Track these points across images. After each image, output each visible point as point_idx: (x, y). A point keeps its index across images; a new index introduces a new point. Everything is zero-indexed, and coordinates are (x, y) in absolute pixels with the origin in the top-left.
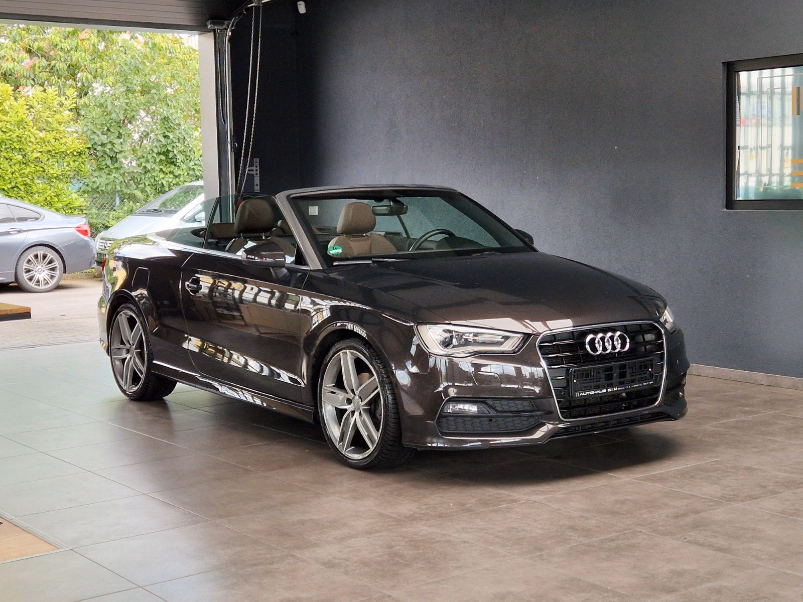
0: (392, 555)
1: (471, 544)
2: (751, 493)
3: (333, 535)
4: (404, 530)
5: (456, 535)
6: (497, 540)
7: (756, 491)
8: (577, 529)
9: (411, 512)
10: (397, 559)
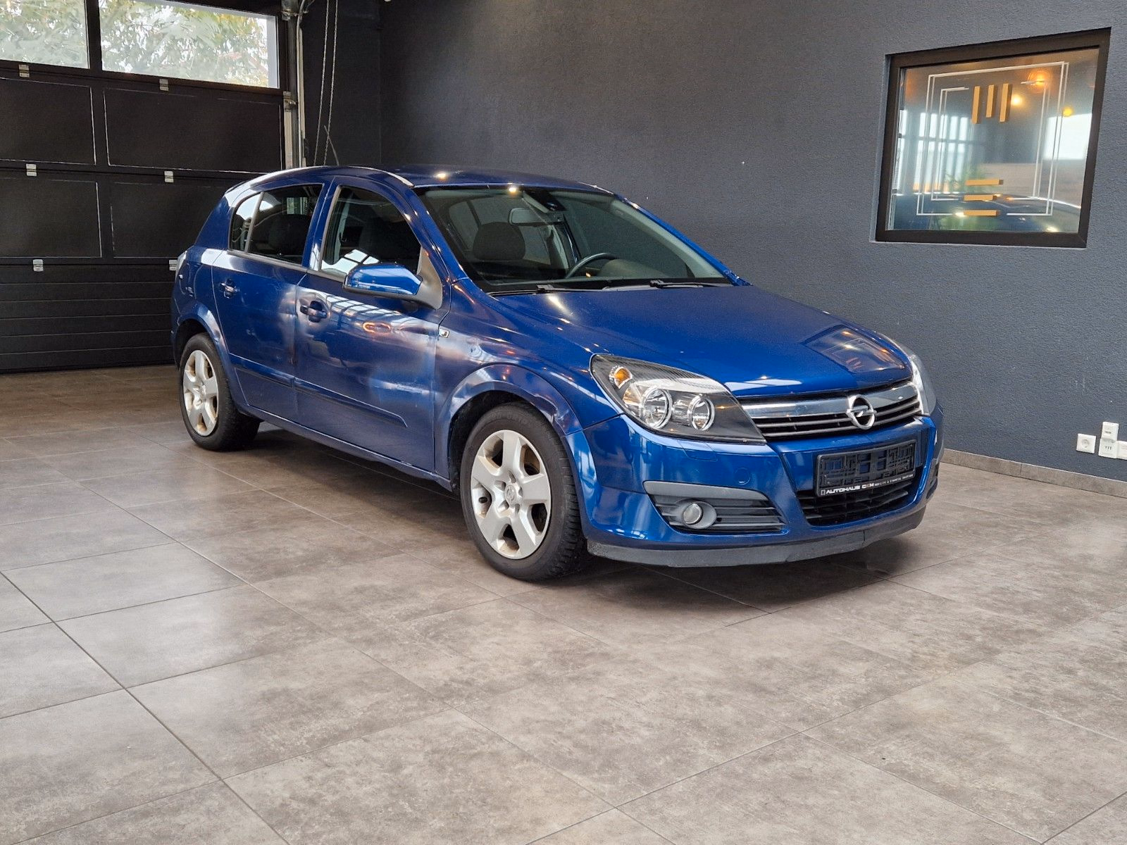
0: (395, 792)
1: (534, 765)
2: (954, 650)
3: (310, 731)
4: (429, 720)
5: (511, 738)
6: (578, 754)
7: (961, 646)
8: (706, 728)
9: (448, 679)
10: (401, 803)
